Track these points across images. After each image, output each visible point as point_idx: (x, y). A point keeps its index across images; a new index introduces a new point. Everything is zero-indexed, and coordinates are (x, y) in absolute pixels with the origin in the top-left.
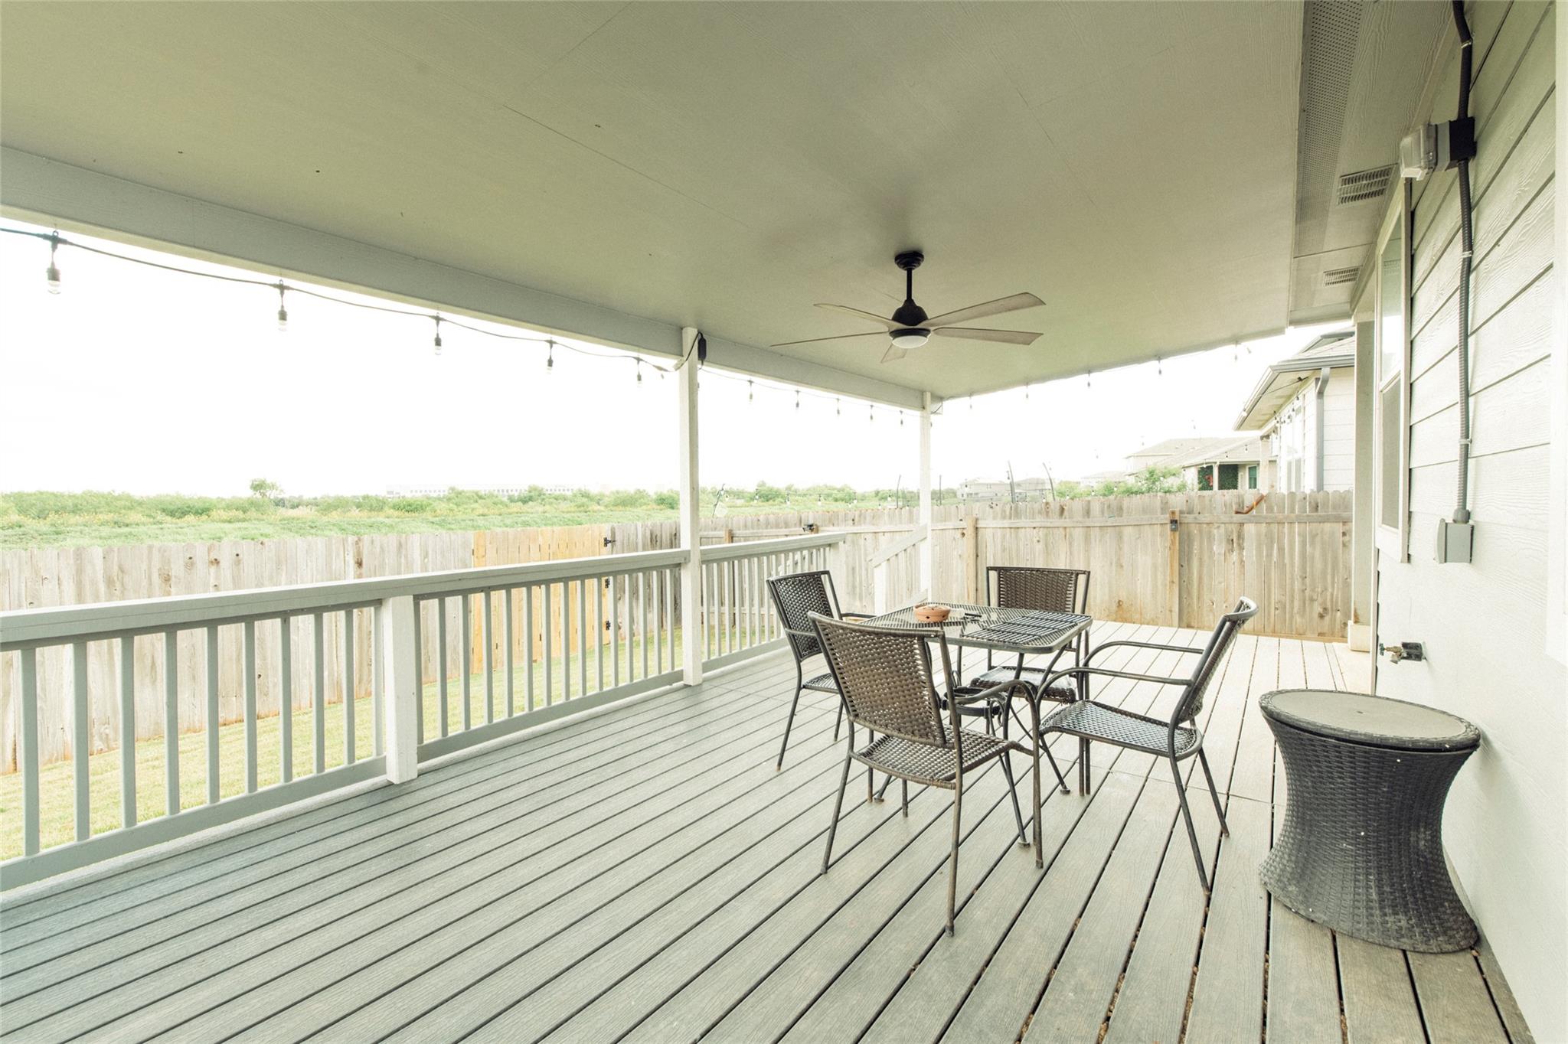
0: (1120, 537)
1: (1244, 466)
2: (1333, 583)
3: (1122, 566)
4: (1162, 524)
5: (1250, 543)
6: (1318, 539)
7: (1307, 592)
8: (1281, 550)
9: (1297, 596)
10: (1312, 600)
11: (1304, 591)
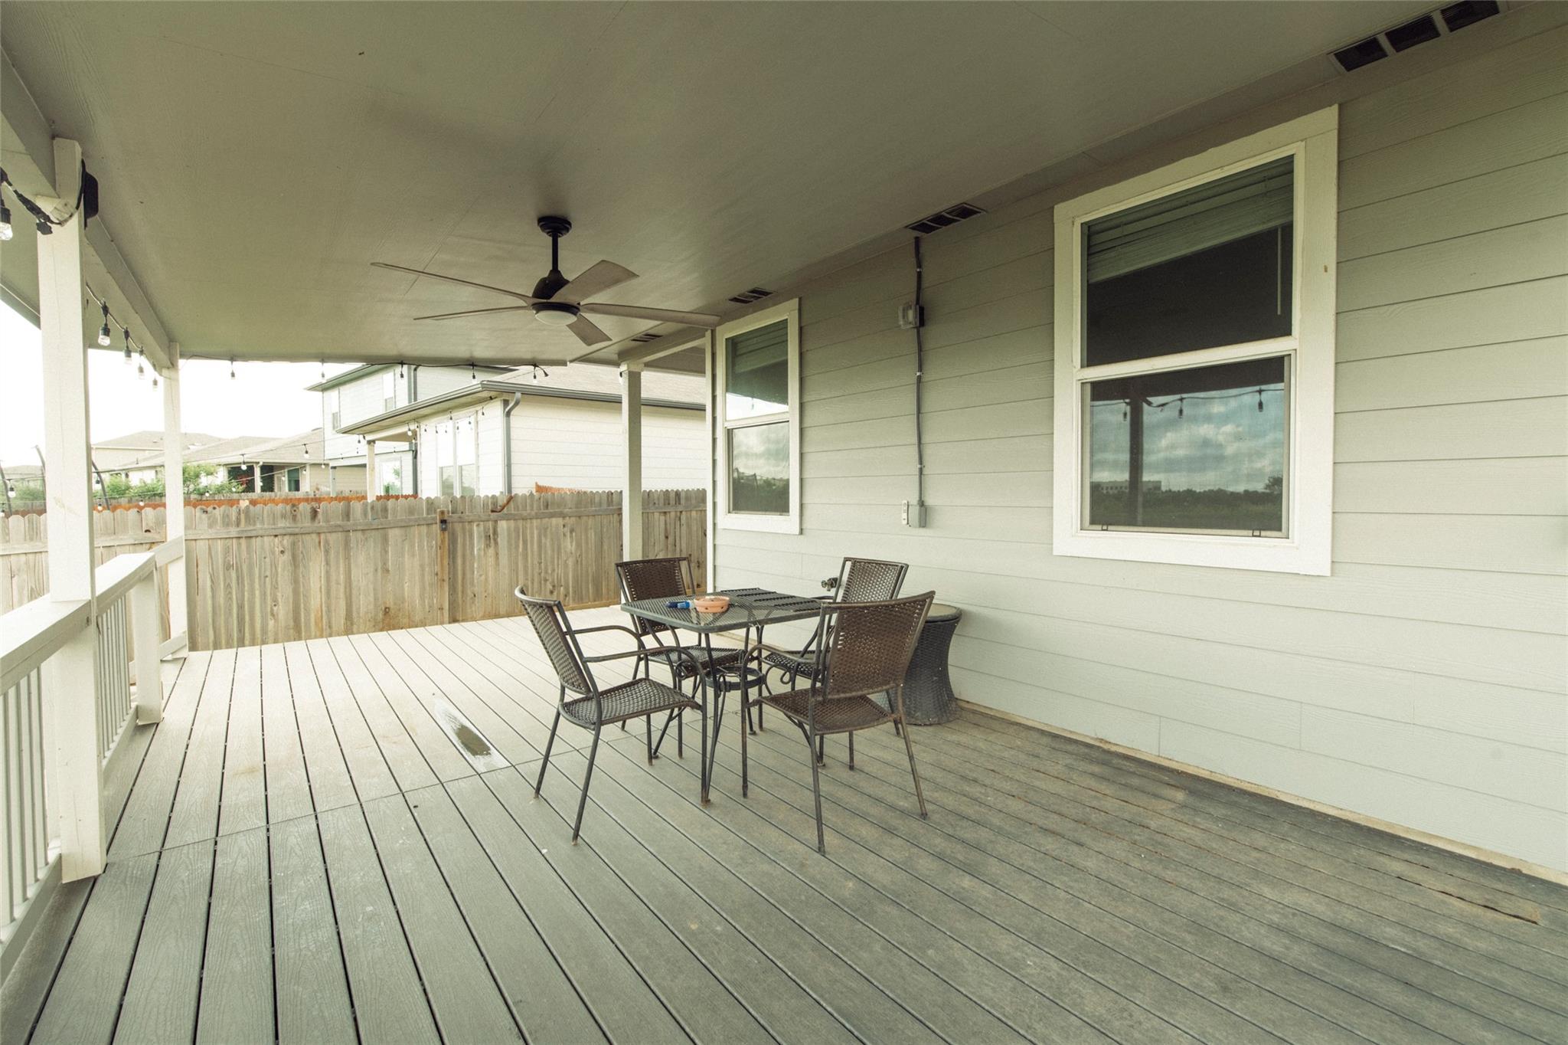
0: (385, 540)
1: (281, 467)
2: (558, 565)
3: (388, 571)
4: (428, 525)
5: (502, 540)
6: (549, 530)
7: (543, 575)
8: (525, 542)
9: (536, 580)
10: (546, 580)
11: (540, 574)
